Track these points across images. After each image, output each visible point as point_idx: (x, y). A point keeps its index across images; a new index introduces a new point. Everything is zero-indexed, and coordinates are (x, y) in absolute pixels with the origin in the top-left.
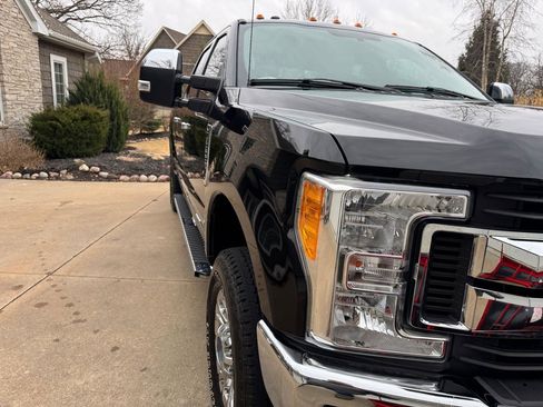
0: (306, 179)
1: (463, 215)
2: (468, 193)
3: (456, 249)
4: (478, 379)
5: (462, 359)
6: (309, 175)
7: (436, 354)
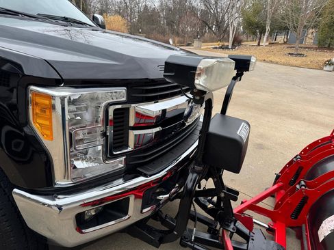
0: (31, 91)
1: (124, 99)
2: (125, 88)
3: (122, 120)
4: (139, 169)
5: (131, 163)
6: (33, 88)
7: (121, 166)
